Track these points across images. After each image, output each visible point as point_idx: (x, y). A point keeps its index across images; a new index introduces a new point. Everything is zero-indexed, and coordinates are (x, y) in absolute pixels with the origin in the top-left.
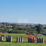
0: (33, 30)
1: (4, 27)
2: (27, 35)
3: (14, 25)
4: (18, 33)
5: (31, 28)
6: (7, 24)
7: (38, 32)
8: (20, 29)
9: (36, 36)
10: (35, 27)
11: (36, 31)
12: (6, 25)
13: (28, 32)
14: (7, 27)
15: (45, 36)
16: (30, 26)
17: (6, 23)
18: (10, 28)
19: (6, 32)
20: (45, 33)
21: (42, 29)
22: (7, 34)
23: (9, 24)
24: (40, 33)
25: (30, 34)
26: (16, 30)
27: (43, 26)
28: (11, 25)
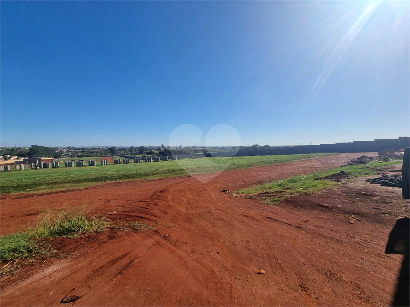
0: (106, 153)
1: (70, 151)
2: (101, 157)
3: (83, 150)
4: (91, 157)
5: (104, 151)
6: (74, 148)
7: (112, 154)
8: (92, 153)
9: (112, 157)
10: (109, 149)
11: (110, 153)
12: (73, 150)
13: (101, 154)
14: (75, 151)
15: (120, 157)
16: (102, 148)
17: (72, 147)
18: (80, 152)
19: (75, 156)
20: (119, 154)
21: (117, 151)
22: (77, 159)
23: (77, 148)
24: (115, 154)
25: (104, 157)
26: (87, 154)
27: (117, 148)
28: (79, 149)
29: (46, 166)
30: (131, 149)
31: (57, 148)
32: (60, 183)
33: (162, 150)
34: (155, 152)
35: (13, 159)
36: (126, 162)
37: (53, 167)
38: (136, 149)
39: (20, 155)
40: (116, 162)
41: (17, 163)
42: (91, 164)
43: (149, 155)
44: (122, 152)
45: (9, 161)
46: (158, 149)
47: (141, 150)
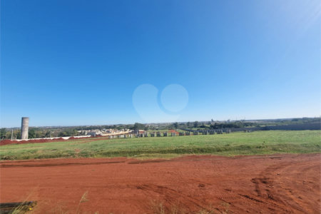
0: (172, 127)
1: (152, 126)
2: (170, 130)
3: (159, 125)
4: (164, 130)
7: (176, 128)
8: (164, 127)
10: (173, 124)
11: (174, 127)
12: (154, 125)
13: (169, 128)
16: (170, 124)
17: (153, 123)
18: (157, 127)
20: (181, 128)
21: (179, 126)
22: (156, 131)
25: (172, 130)
26: (161, 128)
27: (178, 124)
28: (157, 124)
29: (141, 136)
30: (188, 123)
31: (146, 124)
32: (153, 152)
33: (213, 124)
34: (207, 126)
35: (128, 131)
36: (188, 134)
37: (145, 136)
38: (191, 123)
39: (131, 129)
40: (181, 134)
41: (130, 133)
42: (165, 135)
43: (202, 129)
44: (182, 126)
45: (127, 132)
46: (209, 123)
47: (196, 124)
